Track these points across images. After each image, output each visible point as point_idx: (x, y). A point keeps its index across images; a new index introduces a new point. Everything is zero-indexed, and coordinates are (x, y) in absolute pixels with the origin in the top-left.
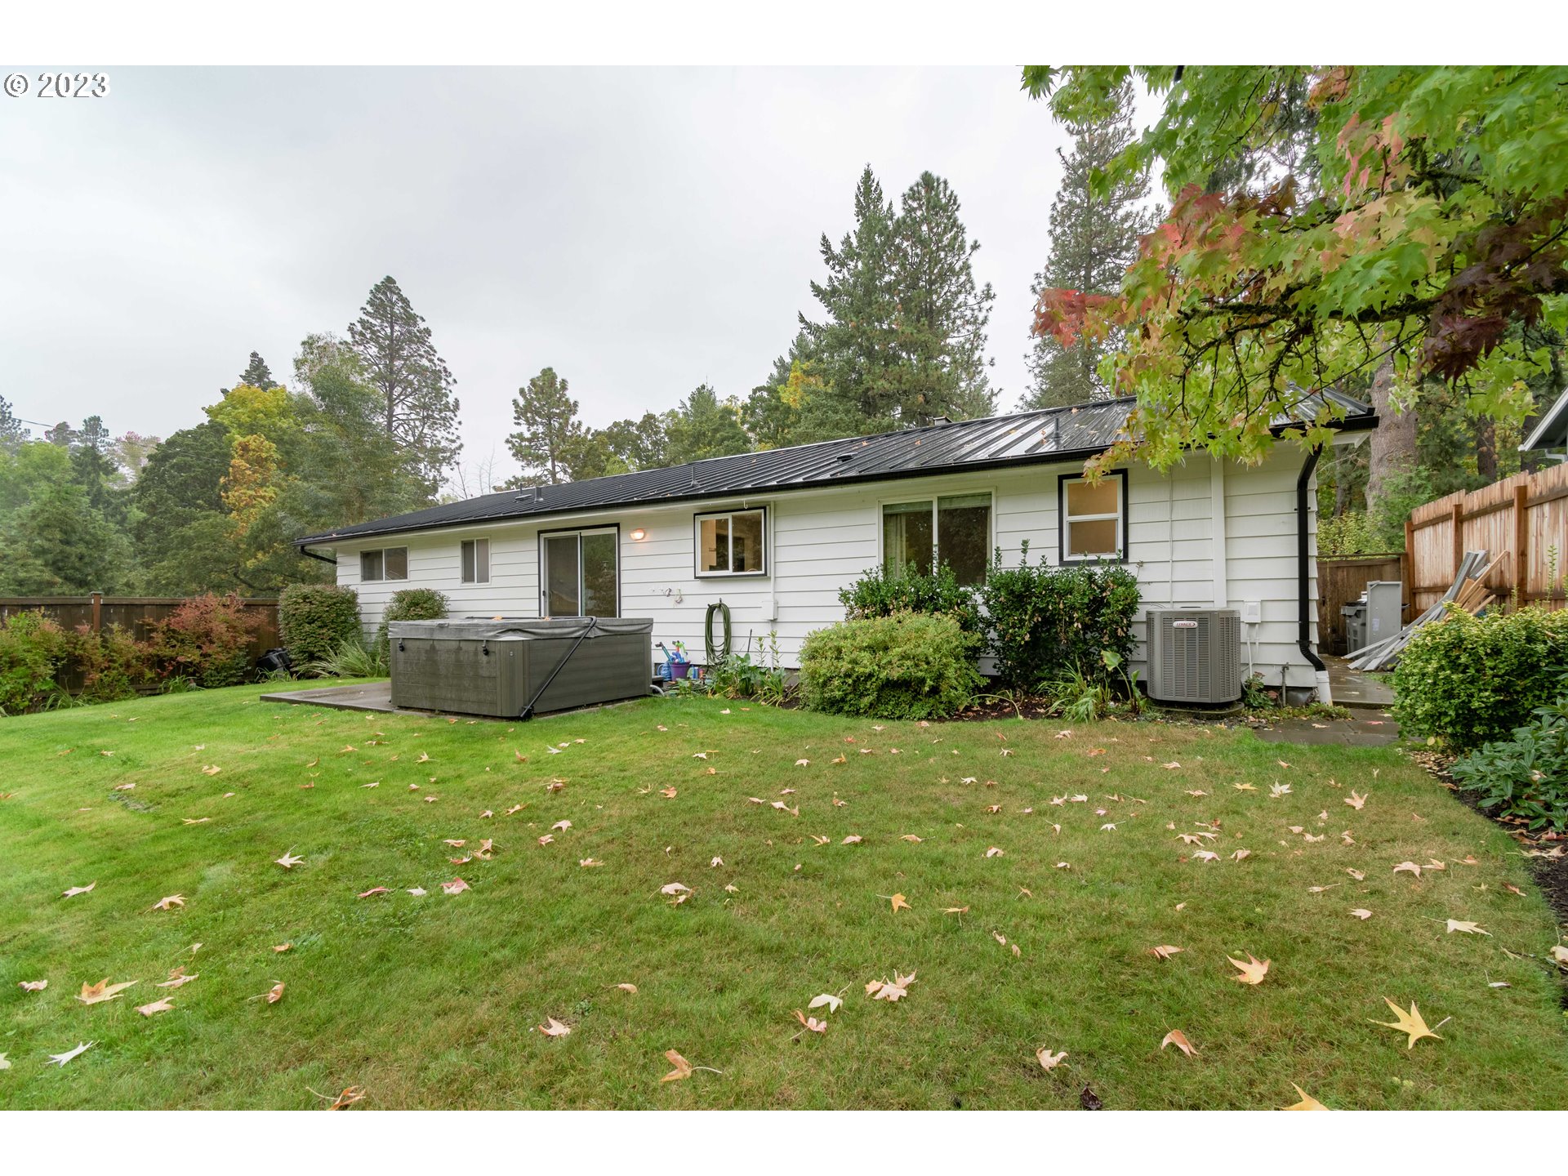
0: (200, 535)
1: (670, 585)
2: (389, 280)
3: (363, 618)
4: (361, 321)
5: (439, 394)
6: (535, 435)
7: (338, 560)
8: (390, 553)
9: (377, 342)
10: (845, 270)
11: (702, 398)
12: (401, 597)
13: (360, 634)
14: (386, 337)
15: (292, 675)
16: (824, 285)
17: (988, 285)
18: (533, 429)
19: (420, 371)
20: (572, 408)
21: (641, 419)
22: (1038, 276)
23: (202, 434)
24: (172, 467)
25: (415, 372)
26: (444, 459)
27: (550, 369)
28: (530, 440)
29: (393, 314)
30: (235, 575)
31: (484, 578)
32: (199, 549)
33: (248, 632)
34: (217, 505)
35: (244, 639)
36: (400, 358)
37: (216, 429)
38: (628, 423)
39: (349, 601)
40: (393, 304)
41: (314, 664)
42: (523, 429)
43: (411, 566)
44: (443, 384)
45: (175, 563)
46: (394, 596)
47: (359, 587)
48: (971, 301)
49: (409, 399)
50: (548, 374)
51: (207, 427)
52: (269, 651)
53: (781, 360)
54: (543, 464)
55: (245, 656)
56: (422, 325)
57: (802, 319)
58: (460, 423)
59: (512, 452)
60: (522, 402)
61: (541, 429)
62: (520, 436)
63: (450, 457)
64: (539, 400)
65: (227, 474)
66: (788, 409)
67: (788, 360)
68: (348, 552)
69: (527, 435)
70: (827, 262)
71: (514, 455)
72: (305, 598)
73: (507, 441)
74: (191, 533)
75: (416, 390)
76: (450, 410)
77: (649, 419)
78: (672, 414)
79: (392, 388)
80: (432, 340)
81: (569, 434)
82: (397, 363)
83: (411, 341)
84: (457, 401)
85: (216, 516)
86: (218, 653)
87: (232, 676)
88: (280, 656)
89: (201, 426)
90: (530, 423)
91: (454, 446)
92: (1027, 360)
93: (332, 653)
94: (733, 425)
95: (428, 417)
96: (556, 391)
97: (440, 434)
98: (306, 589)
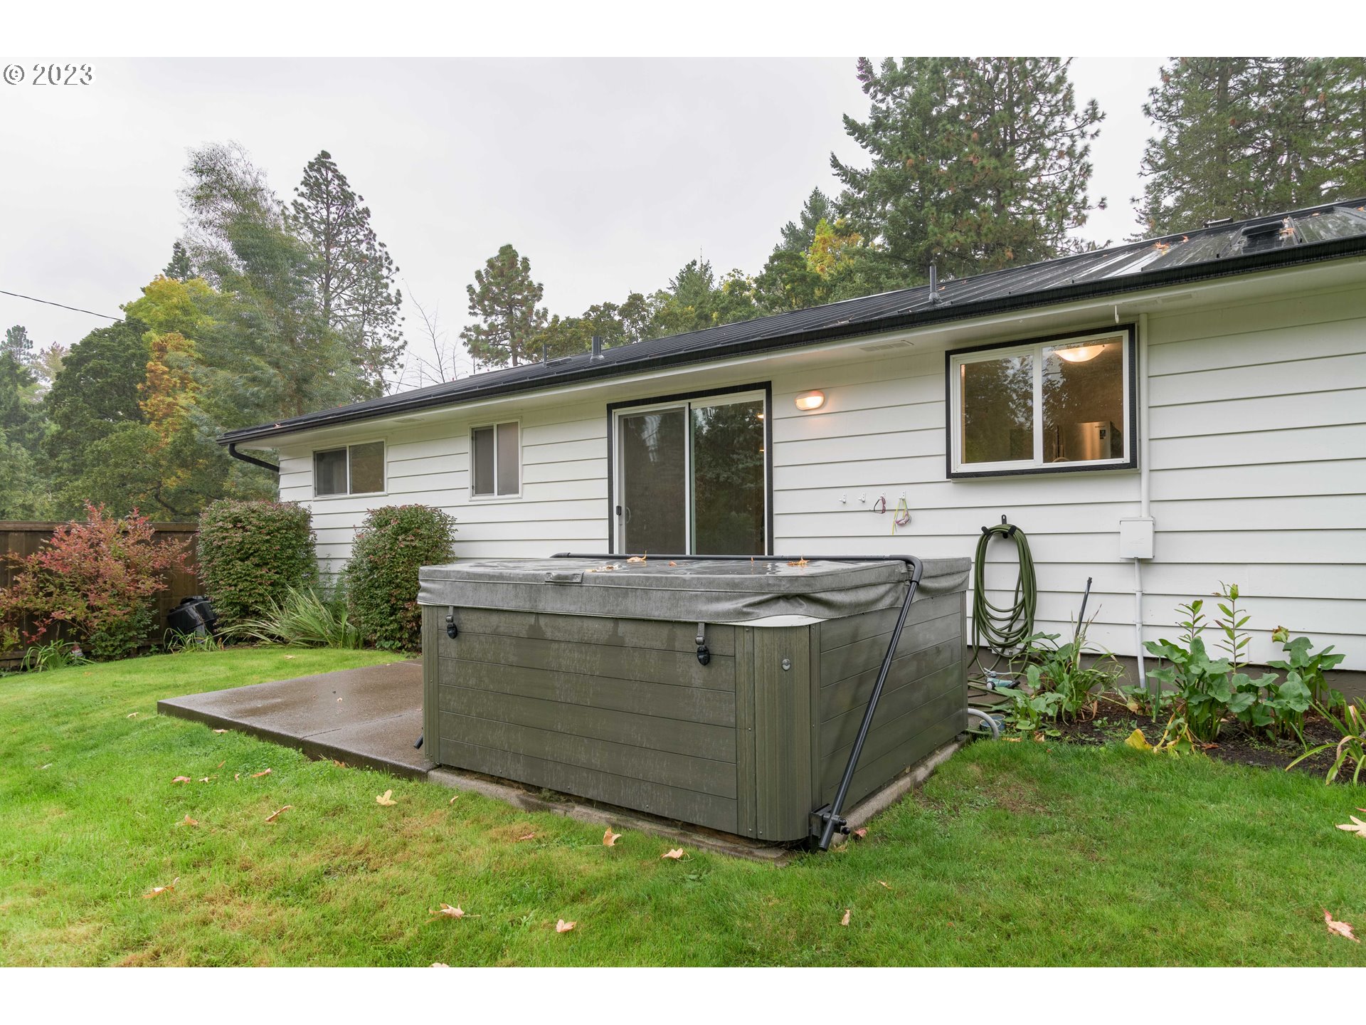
0: (117, 450)
1: (880, 492)
2: (325, 155)
3: (319, 551)
4: (295, 204)
5: (378, 283)
6: (492, 327)
7: (282, 465)
8: (356, 450)
9: (311, 228)
10: (889, 99)
11: (693, 279)
12: (381, 519)
13: (313, 574)
14: (322, 221)
15: (216, 640)
16: (864, 117)
17: (1093, 103)
18: (489, 320)
19: (360, 260)
20: (537, 292)
21: (625, 301)
22: (1153, 91)
23: (120, 333)
24: (88, 372)
25: (354, 260)
26: (387, 360)
27: (510, 246)
28: (487, 333)
29: (329, 193)
30: (156, 496)
31: (510, 487)
32: (117, 465)
33: (155, 573)
34: (136, 415)
35: (148, 584)
36: (337, 244)
37: (134, 325)
38: (609, 307)
39: (298, 524)
40: (328, 183)
41: (250, 623)
42: (479, 320)
43: (390, 470)
44: (385, 272)
45: (89, 482)
46: (368, 516)
47: (312, 504)
48: (1070, 124)
49: (346, 292)
50: (508, 253)
51: (124, 325)
52: (185, 601)
53: (791, 227)
54: (504, 362)
55: (150, 610)
56: (360, 206)
57: (835, 163)
58: (403, 319)
59: (467, 348)
60: (478, 288)
61: (500, 320)
62: (477, 329)
63: (394, 357)
64: (498, 285)
65: (143, 380)
66: (817, 280)
67: (800, 226)
68: (295, 454)
69: (485, 327)
70: (866, 89)
71: (469, 352)
72: (236, 520)
73: (463, 336)
74: (107, 446)
75: (354, 281)
76: (392, 303)
77: (636, 300)
78: (661, 295)
79: (328, 279)
80: (372, 223)
81: (533, 324)
82: (333, 251)
83: (348, 224)
84: (399, 293)
85: (134, 427)
86: (111, 605)
87: (131, 639)
88: (200, 609)
89: (118, 324)
90: (487, 314)
91: (397, 344)
92: (1135, 204)
93: (274, 605)
94: (746, 302)
95: (369, 312)
96: (518, 273)
97: (380, 331)
98: (238, 508)
